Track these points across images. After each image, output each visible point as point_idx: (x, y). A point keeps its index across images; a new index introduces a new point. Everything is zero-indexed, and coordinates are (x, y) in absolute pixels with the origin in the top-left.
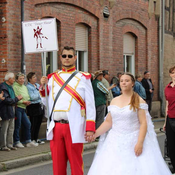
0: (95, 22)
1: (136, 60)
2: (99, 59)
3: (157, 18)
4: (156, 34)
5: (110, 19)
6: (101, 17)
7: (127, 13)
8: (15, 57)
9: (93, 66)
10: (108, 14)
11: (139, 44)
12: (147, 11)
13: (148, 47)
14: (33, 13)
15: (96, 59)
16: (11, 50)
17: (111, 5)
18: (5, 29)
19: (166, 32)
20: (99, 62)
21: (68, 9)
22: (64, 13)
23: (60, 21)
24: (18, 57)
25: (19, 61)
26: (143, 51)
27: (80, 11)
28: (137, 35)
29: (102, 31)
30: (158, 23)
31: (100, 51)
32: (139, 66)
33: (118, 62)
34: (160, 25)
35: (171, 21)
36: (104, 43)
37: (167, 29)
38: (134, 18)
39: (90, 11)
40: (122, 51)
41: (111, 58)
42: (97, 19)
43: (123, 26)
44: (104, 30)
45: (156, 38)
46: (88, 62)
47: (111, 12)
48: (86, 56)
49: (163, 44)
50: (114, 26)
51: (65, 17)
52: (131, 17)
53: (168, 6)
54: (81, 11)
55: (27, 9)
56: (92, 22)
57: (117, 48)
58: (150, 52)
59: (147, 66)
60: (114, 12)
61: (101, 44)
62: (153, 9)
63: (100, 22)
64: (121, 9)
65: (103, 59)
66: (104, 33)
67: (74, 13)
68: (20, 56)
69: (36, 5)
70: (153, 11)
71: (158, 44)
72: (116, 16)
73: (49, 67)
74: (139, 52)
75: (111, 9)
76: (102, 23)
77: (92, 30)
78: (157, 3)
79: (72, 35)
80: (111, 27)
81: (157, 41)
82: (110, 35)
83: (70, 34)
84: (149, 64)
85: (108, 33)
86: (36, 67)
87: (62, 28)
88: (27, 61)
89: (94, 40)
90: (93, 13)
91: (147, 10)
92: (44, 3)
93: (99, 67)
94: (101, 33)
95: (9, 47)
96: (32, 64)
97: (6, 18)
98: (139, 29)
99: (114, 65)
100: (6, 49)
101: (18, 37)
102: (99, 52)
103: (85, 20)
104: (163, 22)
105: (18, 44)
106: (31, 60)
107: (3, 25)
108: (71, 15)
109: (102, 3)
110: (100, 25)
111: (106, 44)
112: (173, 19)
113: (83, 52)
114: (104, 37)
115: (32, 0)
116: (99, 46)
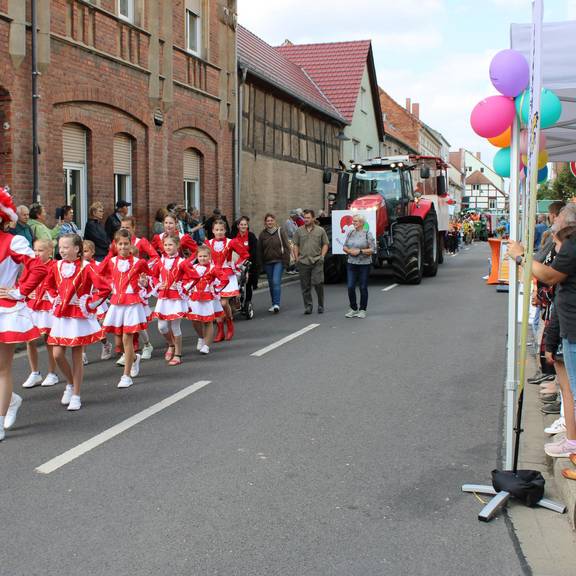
0: (144, 133)
1: (202, 189)
2: (148, 187)
3: (232, 128)
4: (231, 151)
5: (165, 127)
6: (151, 124)
7: (189, 120)
8: (24, 183)
9: (139, 197)
10: (162, 120)
11: (205, 166)
12: (217, 118)
13: (219, 170)
14: (50, 116)
15: (144, 186)
16: (18, 172)
17: (166, 107)
18: (10, 140)
19: (244, 149)
20: (148, 191)
21: (103, 111)
22: (96, 118)
23: (91, 129)
24: (30, 183)
25: (31, 189)
26: (211, 176)
27: (119, 115)
28: (203, 152)
29: (153, 145)
30: (234, 135)
31: (150, 175)
32: (205, 197)
33: (176, 192)
34: (236, 138)
35: (251, 132)
36: (155, 163)
37: (246, 144)
38: (199, 127)
39: (134, 115)
40: (181, 175)
41: (166, 185)
42: (145, 127)
43: (183, 138)
44: (155, 144)
45: (230, 157)
47: (165, 118)
48: (128, 182)
49: (240, 167)
50: (170, 139)
51: (97, 123)
52: (194, 126)
53: (247, 111)
54: (122, 116)
55: (42, 110)
56: (137, 131)
57: (173, 170)
58: (221, 177)
59: (217, 198)
60: (169, 118)
61: (151, 164)
62: (226, 115)
63: (149, 132)
64: (179, 113)
65: (155, 186)
66: (155, 147)
67: (111, 117)
68: (32, 181)
69: (55, 105)
70: (226, 118)
71: (234, 167)
72: (172, 124)
73: (75, 198)
74: (205, 178)
75: (166, 113)
76: (153, 133)
77: (138, 143)
78: (231, 107)
79: (109, 151)
80: (166, 141)
81: (231, 162)
82: (163, 151)
83: (105, 149)
84: (220, 195)
85: (161, 148)
87: (93, 139)
88: (41, 188)
89: (141, 158)
90: (140, 118)
92: (67, 102)
93: (148, 198)
94: (151, 149)
95: (16, 167)
96: (49, 193)
97: (9, 124)
98: (205, 144)
99: (170, 196)
100: (10, 171)
101: (28, 153)
102: (147, 176)
103: (127, 128)
104: (241, 134)
105: (29, 163)
106: (47, 187)
107: (6, 134)
108: (106, 121)
109: (152, 104)
110: (150, 136)
111: (158, 164)
112: (254, 131)
113: (125, 176)
114: (155, 155)
115: (49, 97)
116: (148, 168)
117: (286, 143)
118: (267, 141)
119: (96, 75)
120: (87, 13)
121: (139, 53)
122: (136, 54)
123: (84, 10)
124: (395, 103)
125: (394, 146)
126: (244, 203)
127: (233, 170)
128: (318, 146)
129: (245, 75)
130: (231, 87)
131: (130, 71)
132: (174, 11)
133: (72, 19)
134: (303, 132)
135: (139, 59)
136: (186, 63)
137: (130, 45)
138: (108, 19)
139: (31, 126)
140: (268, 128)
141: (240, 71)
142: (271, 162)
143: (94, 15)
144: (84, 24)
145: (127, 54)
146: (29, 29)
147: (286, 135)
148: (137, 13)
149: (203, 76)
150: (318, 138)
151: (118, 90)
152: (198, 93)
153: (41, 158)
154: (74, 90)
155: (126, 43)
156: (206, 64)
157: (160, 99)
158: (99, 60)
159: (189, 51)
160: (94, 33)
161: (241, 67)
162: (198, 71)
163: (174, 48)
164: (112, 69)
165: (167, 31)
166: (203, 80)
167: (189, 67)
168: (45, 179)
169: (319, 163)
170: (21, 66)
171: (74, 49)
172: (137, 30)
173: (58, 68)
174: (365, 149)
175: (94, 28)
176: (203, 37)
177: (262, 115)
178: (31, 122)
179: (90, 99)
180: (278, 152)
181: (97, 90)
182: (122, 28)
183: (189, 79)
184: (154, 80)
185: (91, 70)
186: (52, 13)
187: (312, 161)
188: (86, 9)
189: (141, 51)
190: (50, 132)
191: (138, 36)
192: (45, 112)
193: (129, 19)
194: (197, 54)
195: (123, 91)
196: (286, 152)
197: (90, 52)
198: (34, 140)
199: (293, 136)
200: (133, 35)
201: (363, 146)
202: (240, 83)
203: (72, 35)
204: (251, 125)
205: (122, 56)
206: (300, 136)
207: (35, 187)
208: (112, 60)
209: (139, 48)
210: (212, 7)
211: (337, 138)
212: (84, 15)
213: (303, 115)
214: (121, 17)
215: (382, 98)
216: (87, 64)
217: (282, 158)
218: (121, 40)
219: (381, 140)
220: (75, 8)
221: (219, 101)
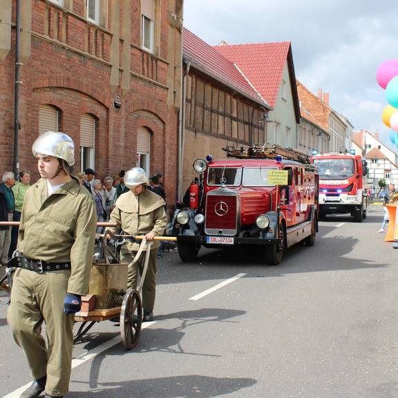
0: (105, 113)
1: (152, 160)
2: (107, 158)
3: (177, 111)
4: (176, 132)
5: (123, 110)
6: (112, 107)
7: (142, 104)
8: (6, 152)
9: (101, 165)
10: (120, 103)
11: (155, 141)
13: (166, 145)
14: (30, 99)
15: (104, 157)
17: (124, 93)
19: (186, 128)
20: (108, 161)
21: (73, 96)
22: (67, 101)
23: (63, 110)
24: (11, 153)
25: (12, 157)
26: (160, 150)
27: (86, 99)
28: (153, 130)
29: (113, 124)
30: (178, 116)
31: (110, 148)
32: (155, 167)
33: (130, 162)
34: (181, 119)
35: (192, 115)
36: (114, 139)
37: (188, 124)
38: (150, 110)
39: (98, 99)
40: (135, 148)
41: (123, 156)
42: (107, 109)
43: (137, 119)
44: (115, 123)
45: (176, 134)
46: (95, 161)
47: (123, 102)
48: (92, 154)
49: (183, 142)
50: (127, 119)
51: (68, 105)
52: (146, 109)
53: (190, 97)
54: (88, 100)
55: (22, 94)
56: (100, 112)
57: (129, 145)
58: (167, 151)
59: (164, 168)
60: (126, 101)
61: (111, 139)
62: (173, 100)
63: (110, 113)
64: (135, 98)
65: (113, 157)
66: (114, 126)
67: (79, 101)
68: (13, 151)
70: (172, 103)
71: (178, 142)
72: (129, 107)
74: (155, 151)
75: (124, 98)
76: (113, 115)
77: (100, 122)
78: (177, 94)
79: (76, 128)
80: (124, 120)
81: (176, 139)
82: (121, 129)
83: (73, 126)
84: (166, 165)
85: (119, 126)
86: (32, 165)
87: (64, 118)
88: (21, 157)
89: (102, 134)
90: (102, 102)
91: (166, 102)
92: (43, 88)
93: (108, 167)
94: (111, 127)
96: (27, 162)
98: (155, 123)
101: (11, 128)
102: (108, 148)
103: (92, 110)
104: (184, 117)
105: (11, 137)
106: (25, 156)
108: (75, 103)
109: (113, 90)
110: (110, 116)
111: (117, 139)
112: (195, 114)
113: (89, 148)
114: (114, 132)
115: (28, 84)
116: (108, 142)
117: (221, 124)
118: (206, 122)
119: (68, 67)
120: (61, 16)
121: (103, 48)
122: (100, 49)
123: (59, 14)
124: (309, 93)
125: (308, 127)
126: (185, 171)
127: (178, 145)
128: (247, 127)
129: (188, 68)
130: (177, 78)
131: (95, 64)
132: (132, 17)
133: (49, 21)
134: (235, 115)
135: (103, 53)
136: (141, 58)
137: (96, 42)
138: (78, 21)
139: (14, 107)
140: (206, 112)
141: (185, 65)
142: (208, 139)
143: (67, 18)
144: (59, 25)
145: (94, 50)
146: (14, 28)
147: (220, 117)
148: (102, 17)
149: (155, 68)
150: (247, 120)
151: (85, 78)
152: (150, 82)
153: (21, 132)
154: (49, 78)
155: (93, 41)
156: (157, 60)
157: (119, 86)
158: (70, 54)
159: (144, 48)
160: (67, 32)
161: (186, 62)
162: (150, 65)
163: (132, 46)
164: (81, 62)
165: (127, 33)
166: (155, 72)
167: (143, 61)
168: (24, 150)
169: (247, 140)
170: (7, 58)
171: (50, 45)
172: (102, 31)
173: (37, 60)
174: (285, 130)
175: (67, 29)
176: (155, 38)
177: (202, 102)
178: (14, 103)
179: (62, 86)
180: (214, 131)
181: (69, 79)
182: (89, 29)
183: (143, 71)
184: (115, 71)
185: (64, 63)
186: (33, 16)
187: (241, 138)
188: (61, 13)
189: (105, 47)
190: (29, 112)
191: (103, 35)
192: (25, 95)
193: (96, 22)
194: (150, 51)
195: (89, 79)
196: (221, 131)
197: (63, 48)
198: (16, 118)
199: (226, 118)
200: (98, 34)
201: (283, 127)
202: (184, 74)
203: (49, 34)
204: (193, 109)
205: (89, 51)
206: (232, 118)
207: (15, 156)
208: (81, 55)
209: (103, 45)
210: (163, 13)
211: (262, 120)
212: (59, 18)
213: (235, 101)
214: (89, 20)
215: (299, 89)
216: (60, 57)
217: (217, 136)
218: (89, 39)
219: (298, 122)
220: (52, 12)
221: (167, 89)
